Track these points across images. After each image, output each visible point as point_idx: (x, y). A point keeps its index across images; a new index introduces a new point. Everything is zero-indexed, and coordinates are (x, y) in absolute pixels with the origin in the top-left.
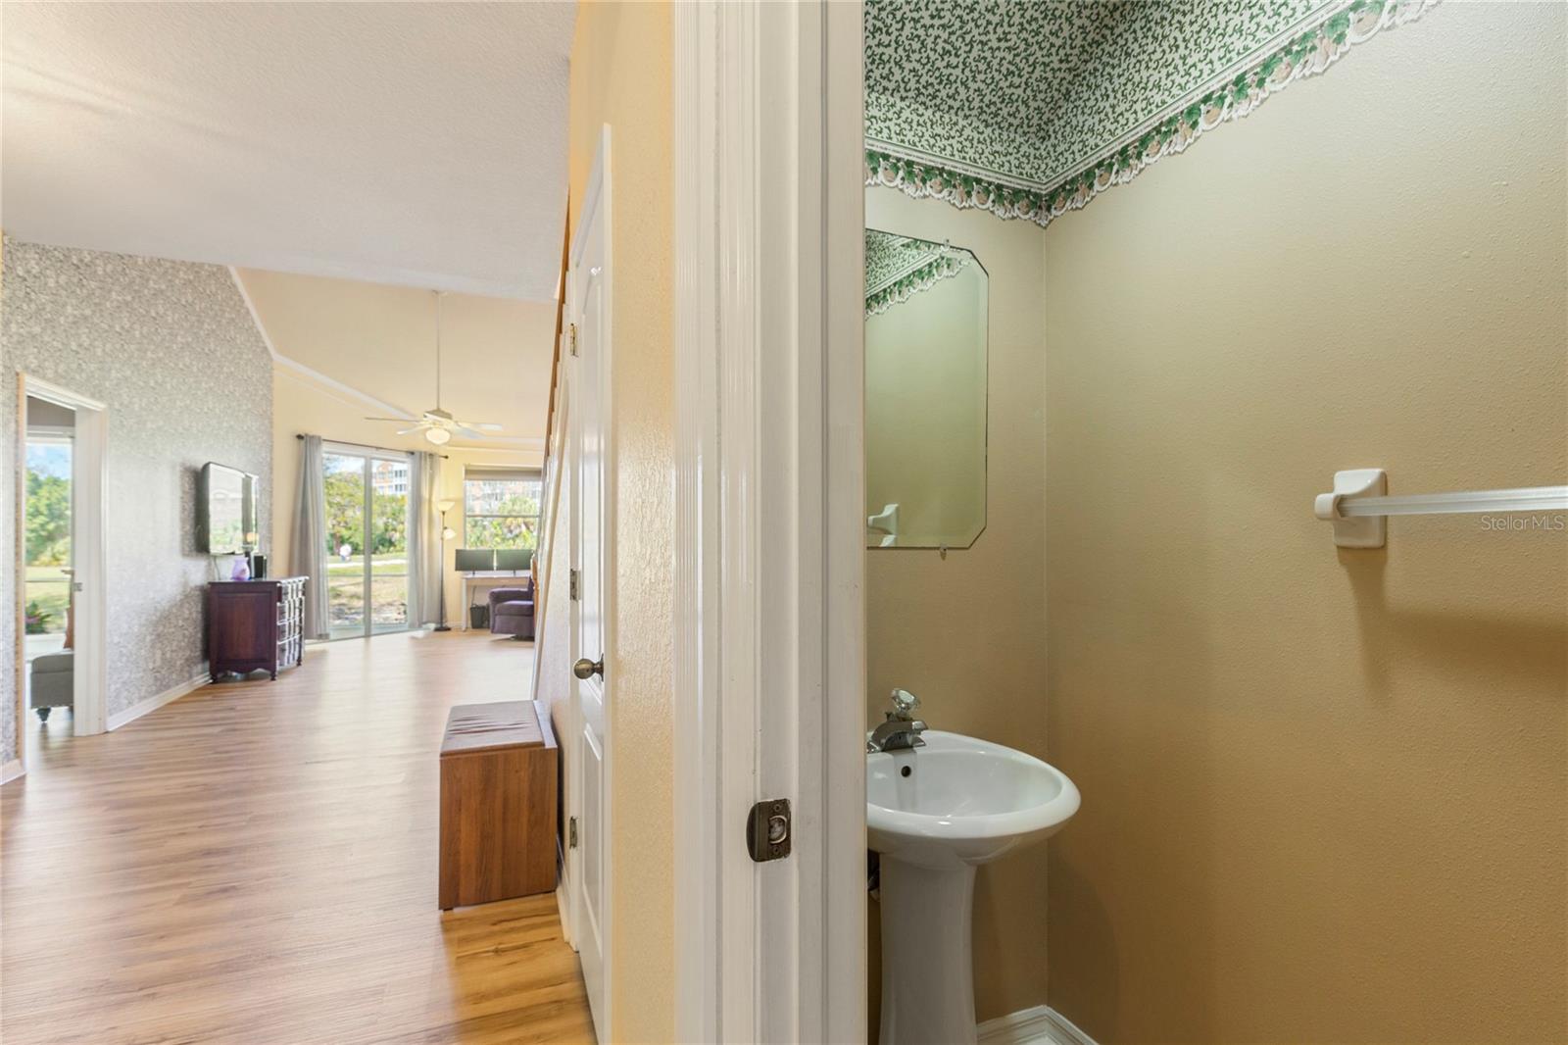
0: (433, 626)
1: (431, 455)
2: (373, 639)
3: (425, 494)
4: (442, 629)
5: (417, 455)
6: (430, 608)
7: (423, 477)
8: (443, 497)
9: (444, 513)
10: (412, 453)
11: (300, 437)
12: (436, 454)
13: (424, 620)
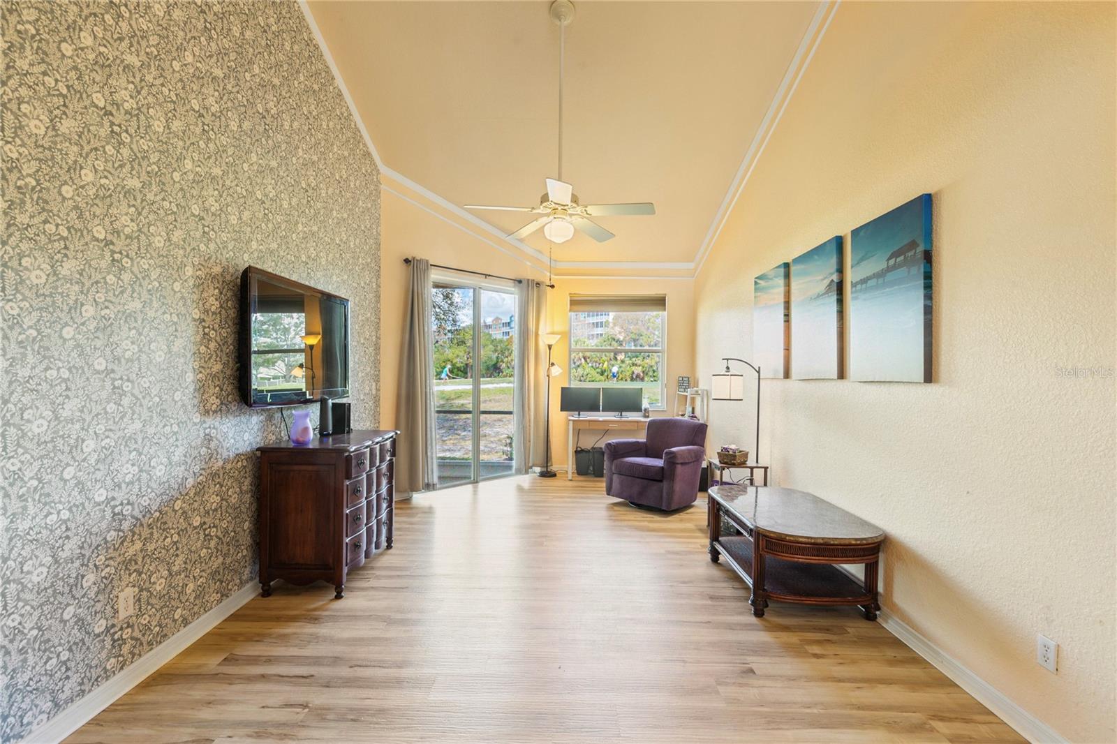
0: (538, 470)
1: (538, 284)
2: (481, 485)
3: (532, 326)
4: (547, 474)
5: (525, 283)
6: (536, 453)
7: (531, 308)
8: (548, 331)
9: (550, 347)
10: (520, 282)
11: (407, 261)
12: (543, 282)
13: (530, 465)
